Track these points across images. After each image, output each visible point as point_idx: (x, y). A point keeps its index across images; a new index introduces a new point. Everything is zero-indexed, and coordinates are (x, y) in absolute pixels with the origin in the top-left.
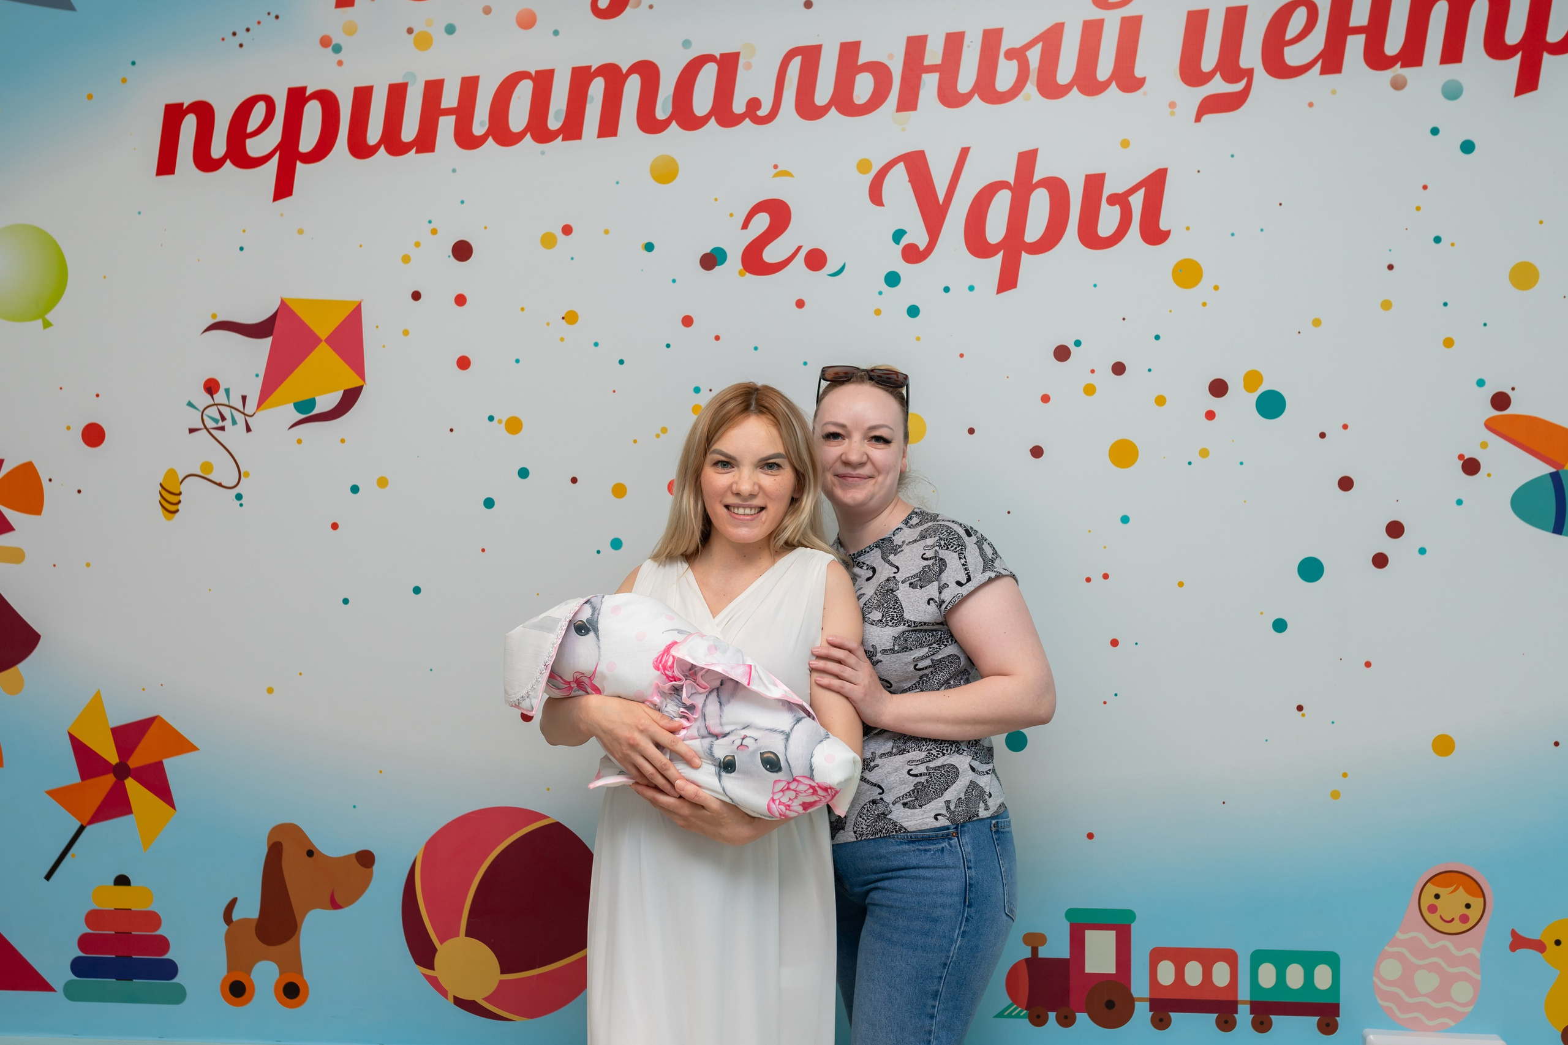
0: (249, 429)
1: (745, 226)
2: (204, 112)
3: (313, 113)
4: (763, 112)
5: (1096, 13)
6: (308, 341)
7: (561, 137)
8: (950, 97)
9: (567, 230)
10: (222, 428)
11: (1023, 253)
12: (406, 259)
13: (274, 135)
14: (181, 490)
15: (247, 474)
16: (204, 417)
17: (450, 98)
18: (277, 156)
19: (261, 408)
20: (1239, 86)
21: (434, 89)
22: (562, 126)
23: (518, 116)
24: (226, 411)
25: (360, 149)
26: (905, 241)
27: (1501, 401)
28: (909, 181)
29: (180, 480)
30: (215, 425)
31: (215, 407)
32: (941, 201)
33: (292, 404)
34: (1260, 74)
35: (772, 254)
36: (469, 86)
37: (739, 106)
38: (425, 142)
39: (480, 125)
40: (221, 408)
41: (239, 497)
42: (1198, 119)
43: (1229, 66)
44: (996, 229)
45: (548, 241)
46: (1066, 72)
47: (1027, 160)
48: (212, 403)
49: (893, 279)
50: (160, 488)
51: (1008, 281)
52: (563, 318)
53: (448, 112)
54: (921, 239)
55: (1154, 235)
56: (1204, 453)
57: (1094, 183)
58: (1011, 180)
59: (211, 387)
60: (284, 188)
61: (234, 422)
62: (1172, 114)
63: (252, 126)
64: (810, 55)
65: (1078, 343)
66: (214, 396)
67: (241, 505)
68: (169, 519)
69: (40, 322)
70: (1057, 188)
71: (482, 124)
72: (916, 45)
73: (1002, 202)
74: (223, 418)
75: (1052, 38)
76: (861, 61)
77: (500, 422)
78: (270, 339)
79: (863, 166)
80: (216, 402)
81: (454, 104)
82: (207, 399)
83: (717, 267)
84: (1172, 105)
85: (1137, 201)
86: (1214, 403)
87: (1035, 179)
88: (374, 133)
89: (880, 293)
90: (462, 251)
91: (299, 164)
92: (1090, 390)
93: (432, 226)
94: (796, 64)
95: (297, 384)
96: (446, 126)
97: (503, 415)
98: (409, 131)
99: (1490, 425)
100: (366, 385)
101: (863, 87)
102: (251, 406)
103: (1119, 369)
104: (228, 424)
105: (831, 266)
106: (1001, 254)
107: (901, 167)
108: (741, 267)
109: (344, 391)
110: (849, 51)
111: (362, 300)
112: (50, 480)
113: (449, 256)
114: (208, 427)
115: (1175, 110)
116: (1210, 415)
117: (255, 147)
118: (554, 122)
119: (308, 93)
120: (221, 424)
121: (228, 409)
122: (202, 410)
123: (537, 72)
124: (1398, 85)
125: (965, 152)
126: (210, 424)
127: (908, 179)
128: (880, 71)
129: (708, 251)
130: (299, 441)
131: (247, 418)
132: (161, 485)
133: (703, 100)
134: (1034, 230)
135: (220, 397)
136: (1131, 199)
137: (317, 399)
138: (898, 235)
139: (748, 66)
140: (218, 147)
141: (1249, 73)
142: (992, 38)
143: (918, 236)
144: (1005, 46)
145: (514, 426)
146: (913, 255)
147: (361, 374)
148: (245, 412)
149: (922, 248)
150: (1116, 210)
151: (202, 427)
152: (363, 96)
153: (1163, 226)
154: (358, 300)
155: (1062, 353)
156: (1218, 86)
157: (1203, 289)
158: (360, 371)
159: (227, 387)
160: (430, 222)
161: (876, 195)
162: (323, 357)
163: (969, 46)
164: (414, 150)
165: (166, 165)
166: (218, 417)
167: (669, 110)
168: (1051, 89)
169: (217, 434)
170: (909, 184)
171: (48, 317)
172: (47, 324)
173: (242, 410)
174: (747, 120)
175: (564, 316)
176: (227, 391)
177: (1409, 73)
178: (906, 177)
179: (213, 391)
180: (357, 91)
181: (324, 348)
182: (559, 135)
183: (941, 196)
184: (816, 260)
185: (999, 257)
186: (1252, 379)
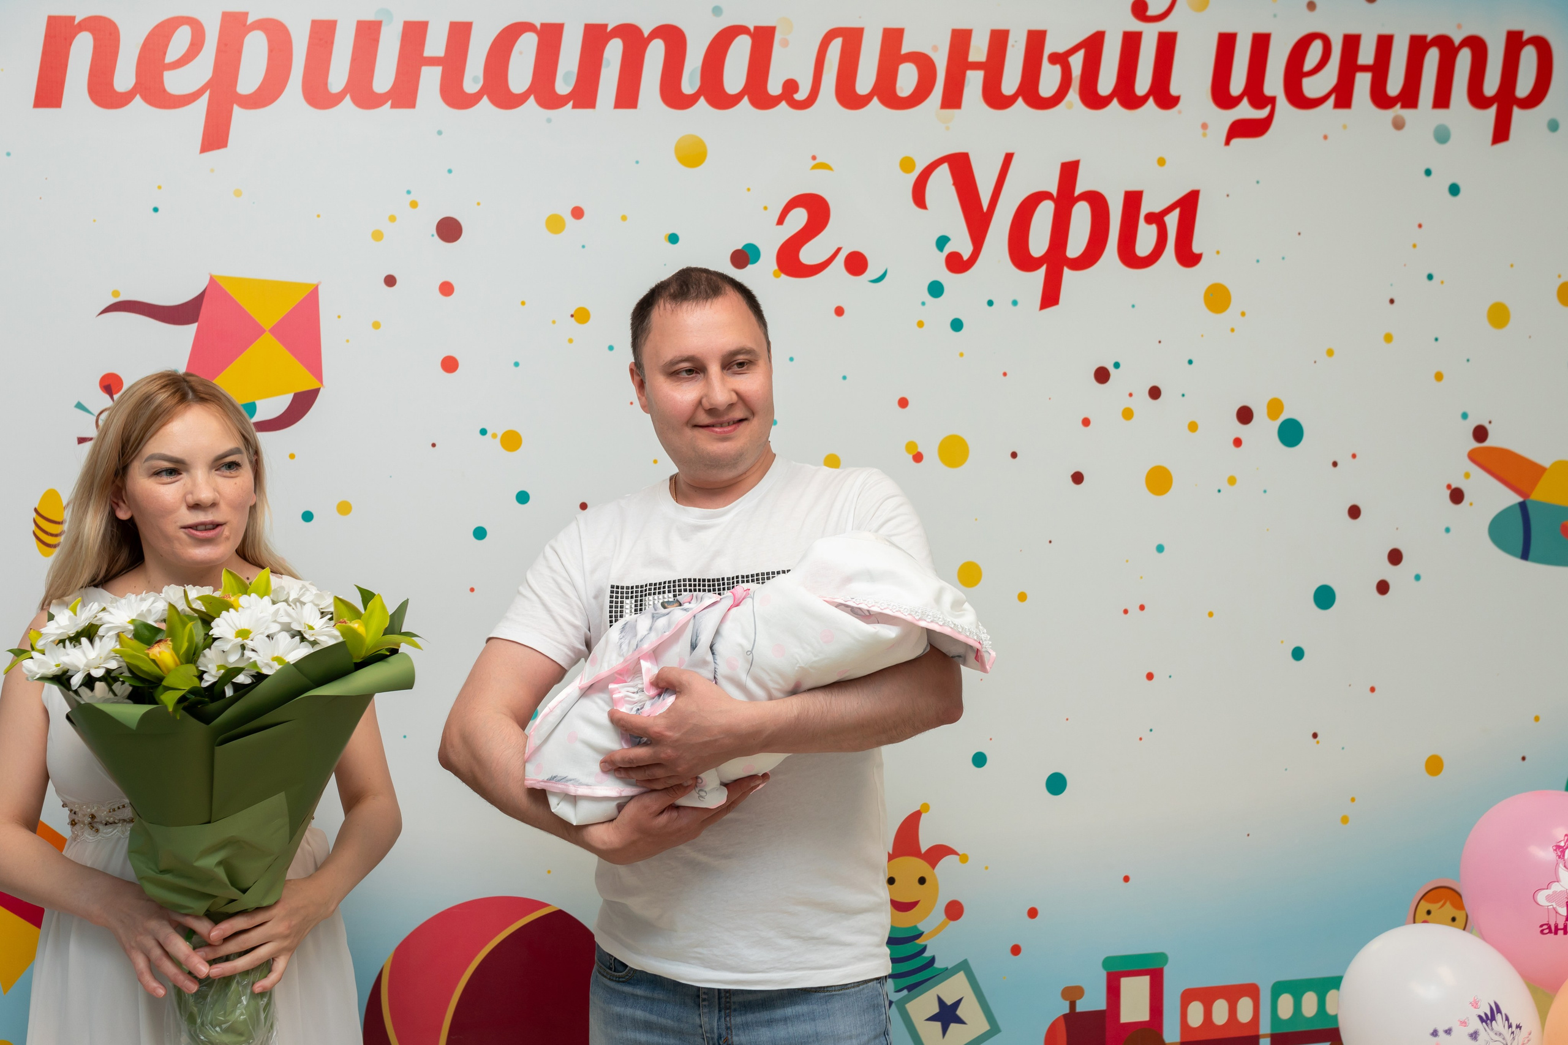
1: (781, 221)
2: (104, 30)
4: (801, 95)
5: (1136, 25)
6: (248, 330)
7: (571, 104)
8: (995, 99)
9: (578, 213)
11: (1065, 268)
13: (202, 69)
17: (436, 45)
18: (206, 96)
20: (1263, 114)
21: (415, 33)
22: (572, 91)
23: (520, 75)
25: (319, 97)
26: (949, 248)
27: (1480, 433)
28: (954, 184)
32: (985, 209)
34: (1282, 102)
35: (809, 254)
36: (460, 33)
37: (774, 87)
38: (404, 95)
39: (473, 79)
42: (1227, 143)
43: (1255, 93)
44: (1039, 243)
45: (555, 224)
46: (1106, 83)
47: (1070, 171)
49: (936, 289)
50: (34, 515)
51: (1050, 297)
52: (572, 316)
53: (433, 62)
54: (965, 248)
55: (1188, 258)
56: (1232, 481)
57: (1133, 200)
58: (1054, 191)
59: (110, 384)
60: (215, 138)
62: (1205, 135)
63: (173, 55)
64: (852, 38)
65: (1117, 365)
70: (1098, 204)
71: (475, 79)
72: (961, 39)
73: (1045, 212)
75: (1093, 45)
76: (905, 50)
77: (494, 436)
79: (907, 164)
81: (440, 52)
82: (104, 400)
83: (749, 267)
84: (1204, 126)
85: (1172, 221)
86: (1241, 431)
87: (1077, 192)
88: (338, 77)
89: (923, 304)
90: (449, 230)
91: (236, 108)
92: (1128, 414)
93: (411, 198)
94: (836, 45)
96: (430, 78)
97: (498, 428)
98: (384, 79)
99: (1473, 456)
100: (324, 387)
101: (907, 79)
105: (872, 272)
106: (1044, 268)
107: (944, 168)
108: (775, 267)
109: (297, 396)
110: (892, 38)
111: (319, 283)
113: (433, 235)
115: (1208, 131)
116: (1238, 442)
117: (176, 83)
118: (564, 85)
119: (250, 20)
122: (96, 415)
123: (542, 25)
124: (1399, 124)
125: (1008, 158)
127: (952, 182)
128: (924, 63)
129: (740, 247)
132: (36, 510)
133: (734, 77)
134: (1077, 244)
136: (1167, 219)
137: (259, 404)
138: (942, 242)
139: (785, 43)
140: (124, 79)
141: (1272, 101)
142: (1036, 40)
143: (962, 244)
144: (1048, 50)
145: (511, 441)
146: (957, 264)
147: (318, 375)
149: (966, 257)
150: (1153, 229)
152: (323, 32)
153: (1196, 248)
154: (315, 282)
155: (1102, 375)
156: (1245, 111)
157: (1231, 315)
158: (316, 369)
160: (409, 192)
161: (919, 197)
162: (267, 351)
163: (1013, 46)
164: (389, 103)
165: (48, 95)
167: (697, 84)
168: (1093, 100)
170: (954, 187)
174: (783, 104)
175: (572, 313)
177: (1407, 114)
178: (950, 180)
179: (114, 391)
180: (316, 24)
181: (267, 339)
182: (569, 102)
183: (985, 203)
184: (856, 264)
185: (1042, 272)
186: (1275, 407)
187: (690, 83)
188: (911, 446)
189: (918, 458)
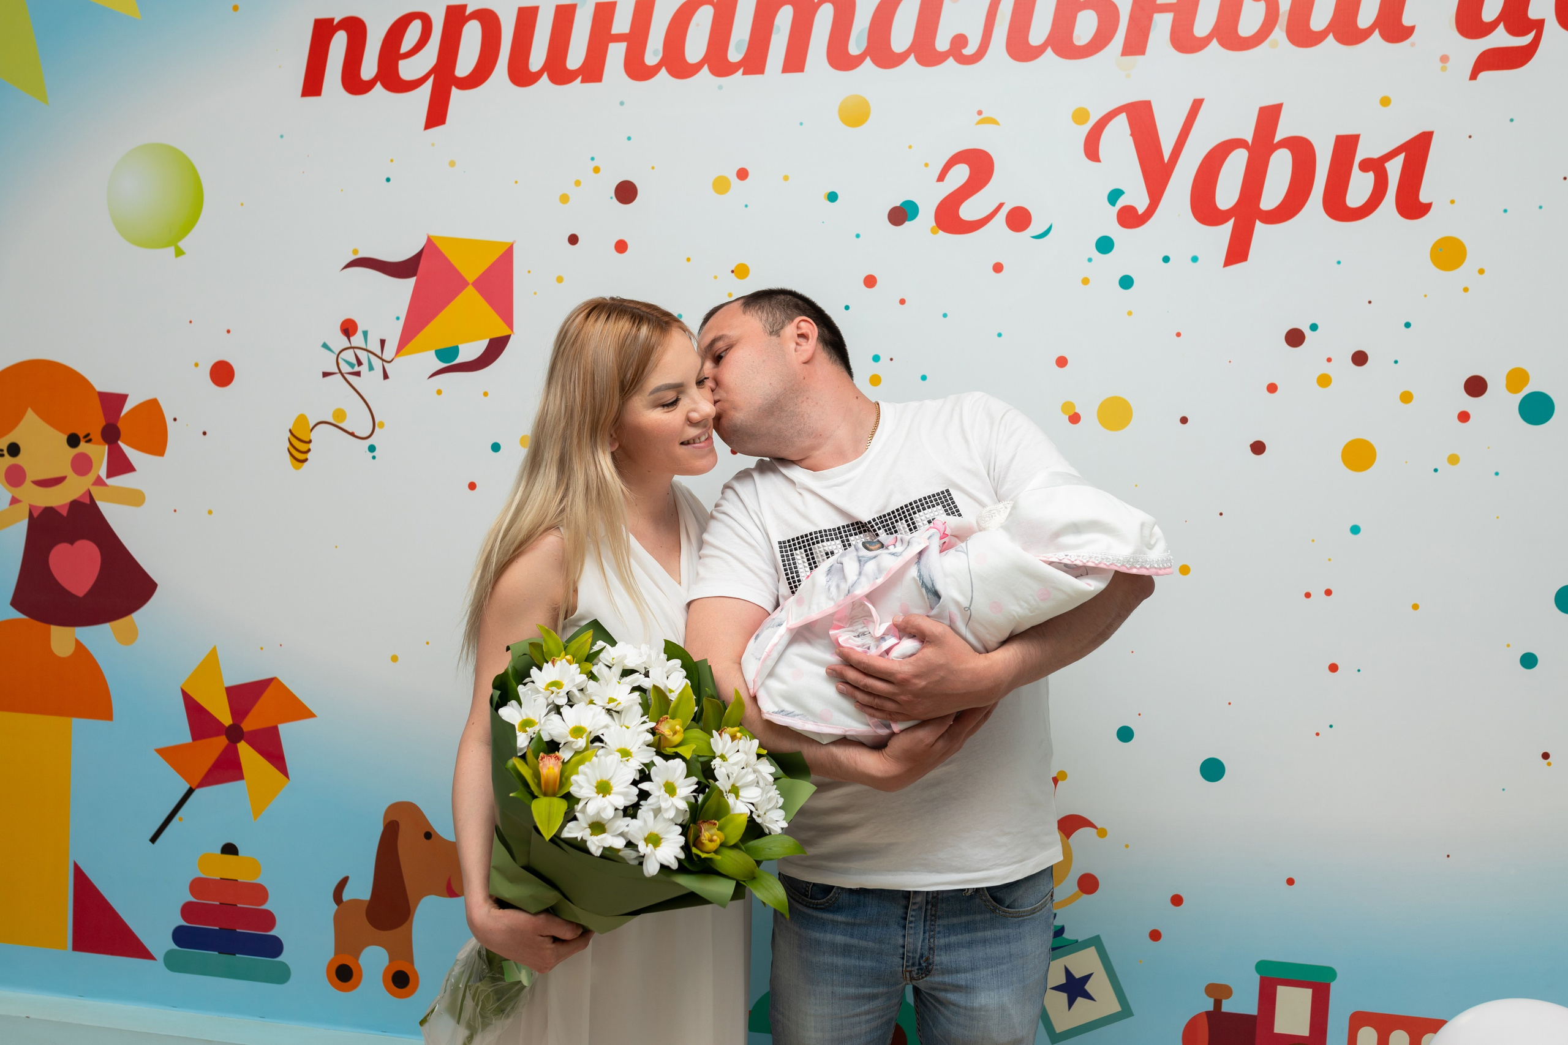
0: (386, 376)
1: (941, 178)
2: (355, 28)
3: (472, 35)
4: (969, 50)
6: (453, 283)
7: (741, 70)
8: (1185, 42)
9: (742, 174)
10: (358, 374)
11: (1257, 221)
12: (564, 199)
13: (429, 57)
14: (311, 438)
15: (382, 425)
16: (339, 359)
17: (622, 23)
18: (431, 80)
19: (399, 354)
20: (1524, 41)
21: (605, 12)
22: (744, 58)
23: (696, 47)
24: (363, 356)
25: (521, 76)
26: (1121, 202)
28: (1132, 135)
29: (311, 427)
30: (351, 370)
31: (352, 350)
32: (1166, 161)
33: (433, 352)
34: (1552, 26)
35: (969, 211)
36: (643, 13)
37: (942, 43)
38: (592, 71)
39: (653, 54)
40: (358, 352)
41: (372, 449)
42: (1473, 77)
43: (1515, 18)
44: (1227, 194)
45: (721, 186)
46: (1321, 17)
47: (1269, 116)
48: (349, 345)
49: (1105, 245)
50: (289, 434)
51: (1237, 252)
52: (733, 272)
53: (619, 38)
54: (1141, 203)
55: (1412, 208)
56: (1453, 460)
57: (1346, 146)
58: (1249, 138)
59: (348, 328)
60: (436, 115)
61: (371, 368)
62: (1444, 69)
63: (407, 45)
65: (1314, 327)
66: (351, 338)
67: (374, 458)
68: (297, 468)
69: (171, 250)
70: (1302, 150)
71: (655, 53)
73: (1236, 163)
74: (360, 363)
78: (413, 280)
79: (1080, 116)
80: (353, 345)
81: (626, 29)
82: (343, 341)
83: (907, 223)
84: (1444, 59)
85: (1394, 169)
86: (1470, 404)
87: (1277, 139)
88: (537, 59)
89: (1090, 260)
90: (626, 192)
91: (454, 89)
92: (1324, 381)
93: (594, 164)
95: (438, 330)
96: (616, 53)
98: (575, 58)
100: (514, 334)
101: (1085, 27)
102: (389, 353)
103: (1360, 358)
104: (364, 369)
105: (1035, 228)
106: (1232, 221)
107: (1122, 118)
108: (934, 224)
109: (491, 342)
111: (514, 242)
112: (175, 420)
113: (612, 198)
114: (343, 371)
115: (1447, 65)
116: (1464, 417)
117: (408, 70)
118: (735, 54)
119: (468, 12)
120: (356, 369)
121: (366, 353)
122: (337, 353)
125: (1197, 105)
126: (345, 368)
127: (1129, 132)
128: (1104, 8)
129: (898, 204)
130: (439, 392)
131: (385, 364)
132: (290, 431)
133: (902, 34)
134: (1272, 196)
135: (357, 340)
136: (1388, 165)
137: (460, 346)
138: (1114, 196)
140: (369, 69)
141: (1538, 25)
143: (1137, 197)
146: (1130, 218)
147: (509, 323)
148: (384, 357)
149: (1141, 211)
150: (1371, 176)
151: (337, 371)
152: (527, 18)
153: (1424, 197)
154: (511, 241)
155: (1295, 338)
156: (1500, 39)
157: (1465, 272)
158: (507, 316)
159: (365, 329)
160: (593, 159)
161: (1092, 150)
162: (469, 301)
164: (580, 79)
165: (313, 85)
166: (354, 361)
167: (864, 45)
168: (1302, 36)
169: (349, 377)
170: (1131, 138)
171: (182, 244)
172: (179, 253)
173: (380, 355)
174: (951, 59)
175: (733, 269)
176: (365, 333)
178: (1127, 130)
179: (350, 334)
180: (521, 11)
181: (471, 292)
182: (740, 69)
183: (1167, 155)
184: (1019, 219)
185: (1229, 226)
186: (1517, 378)
187: (856, 45)
188: (1067, 406)
189: (1075, 419)
